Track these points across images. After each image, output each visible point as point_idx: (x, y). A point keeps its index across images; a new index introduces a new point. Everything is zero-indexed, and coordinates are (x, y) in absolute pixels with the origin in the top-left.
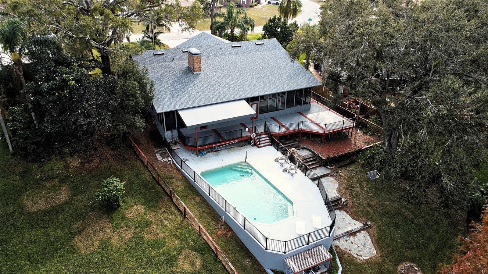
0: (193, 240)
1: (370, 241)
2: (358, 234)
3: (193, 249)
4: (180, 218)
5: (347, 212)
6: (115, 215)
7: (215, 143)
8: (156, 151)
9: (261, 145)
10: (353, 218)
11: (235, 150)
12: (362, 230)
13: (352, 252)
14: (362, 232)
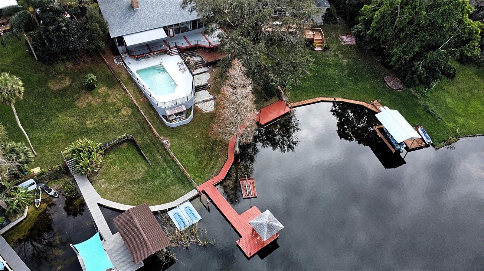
0: (129, 103)
1: (214, 104)
2: (209, 101)
3: (128, 106)
4: (124, 93)
5: (208, 91)
6: (93, 91)
7: (145, 54)
8: (114, 57)
9: (173, 54)
10: (210, 94)
11: (157, 57)
12: (212, 99)
13: (202, 109)
14: (212, 100)
